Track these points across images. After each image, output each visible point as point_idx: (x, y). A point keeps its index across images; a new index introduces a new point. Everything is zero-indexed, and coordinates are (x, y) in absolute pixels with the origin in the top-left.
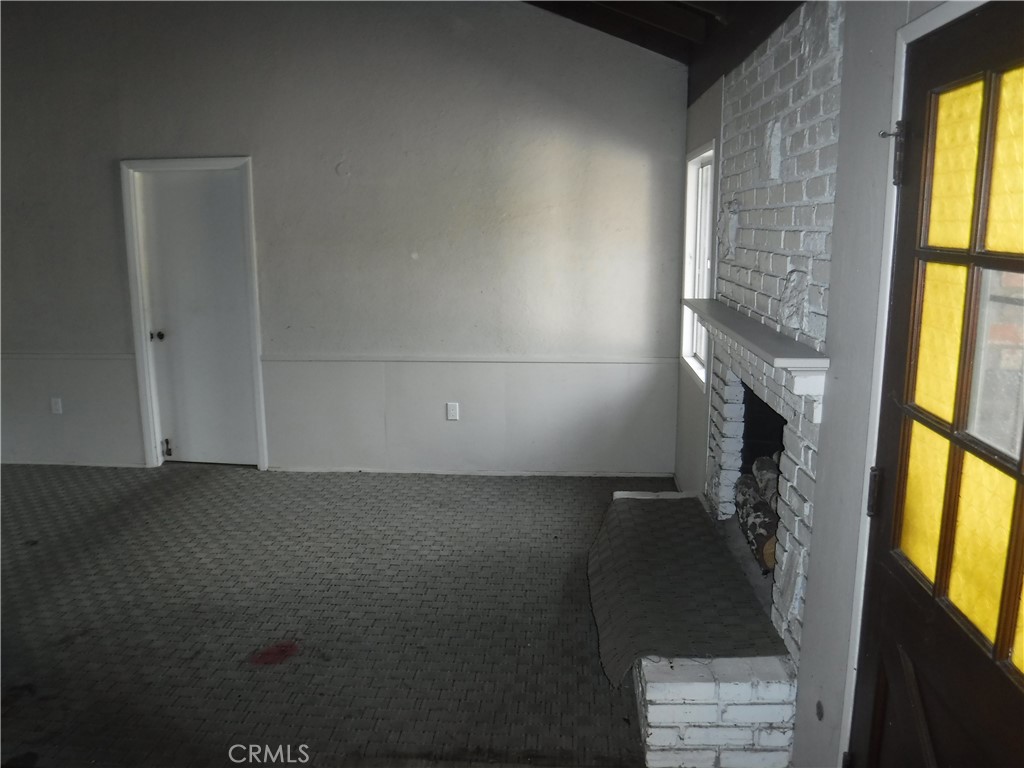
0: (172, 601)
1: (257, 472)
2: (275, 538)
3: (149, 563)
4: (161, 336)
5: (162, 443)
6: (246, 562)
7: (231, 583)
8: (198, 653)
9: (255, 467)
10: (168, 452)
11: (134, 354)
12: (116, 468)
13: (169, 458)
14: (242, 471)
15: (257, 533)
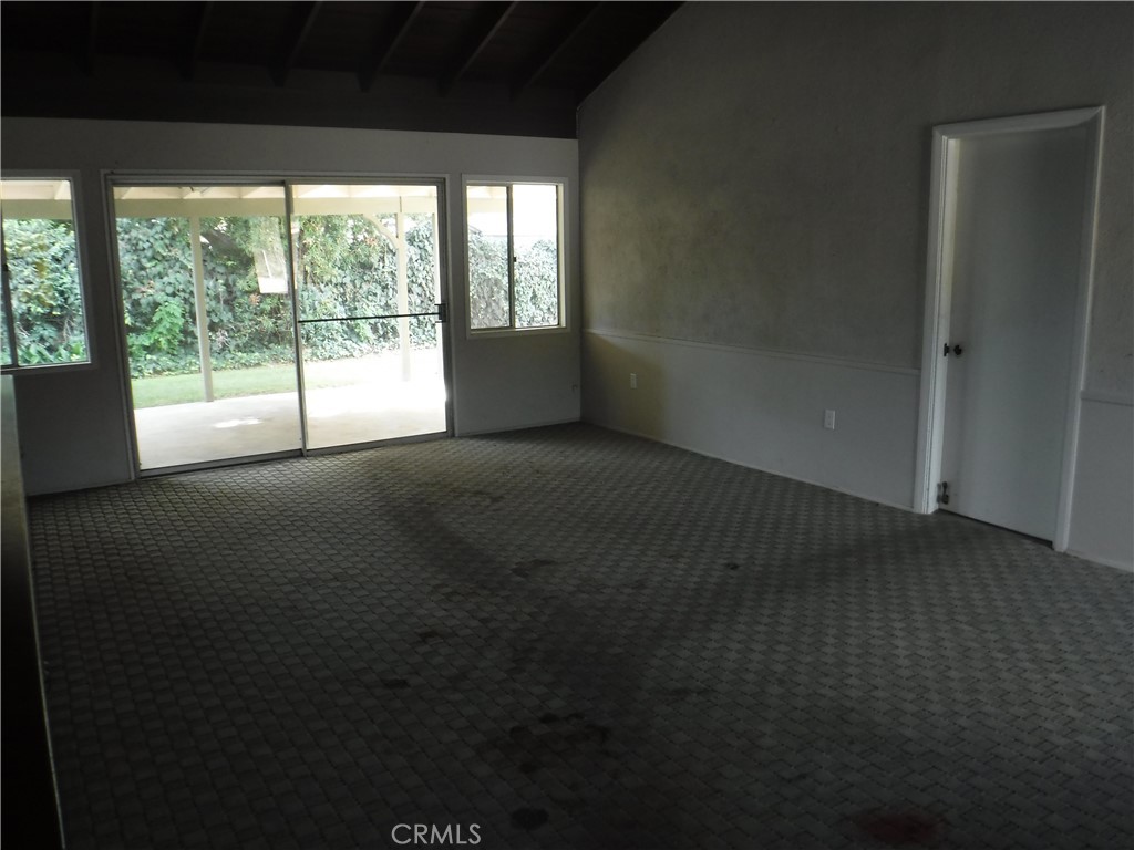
0: (823, 691)
1: (1049, 551)
2: (1015, 651)
3: (832, 631)
4: (958, 351)
5: (939, 486)
6: (953, 674)
7: (911, 696)
8: (803, 776)
9: (1049, 544)
10: (943, 498)
11: (920, 369)
12: (878, 504)
13: (944, 507)
14: (1028, 544)
15: (994, 637)
